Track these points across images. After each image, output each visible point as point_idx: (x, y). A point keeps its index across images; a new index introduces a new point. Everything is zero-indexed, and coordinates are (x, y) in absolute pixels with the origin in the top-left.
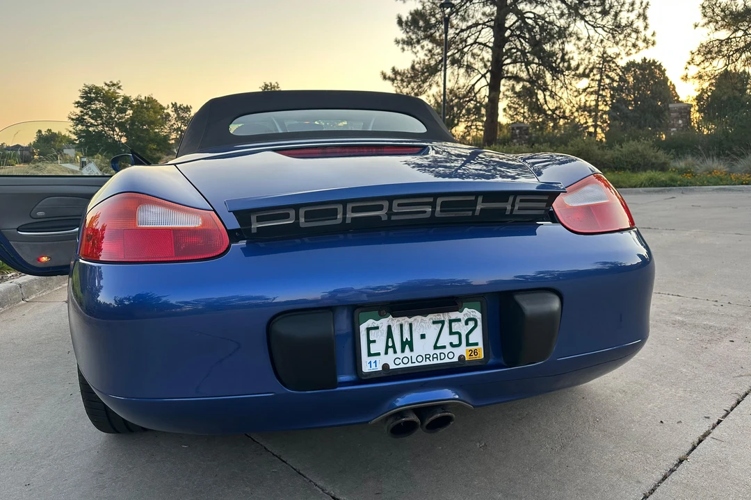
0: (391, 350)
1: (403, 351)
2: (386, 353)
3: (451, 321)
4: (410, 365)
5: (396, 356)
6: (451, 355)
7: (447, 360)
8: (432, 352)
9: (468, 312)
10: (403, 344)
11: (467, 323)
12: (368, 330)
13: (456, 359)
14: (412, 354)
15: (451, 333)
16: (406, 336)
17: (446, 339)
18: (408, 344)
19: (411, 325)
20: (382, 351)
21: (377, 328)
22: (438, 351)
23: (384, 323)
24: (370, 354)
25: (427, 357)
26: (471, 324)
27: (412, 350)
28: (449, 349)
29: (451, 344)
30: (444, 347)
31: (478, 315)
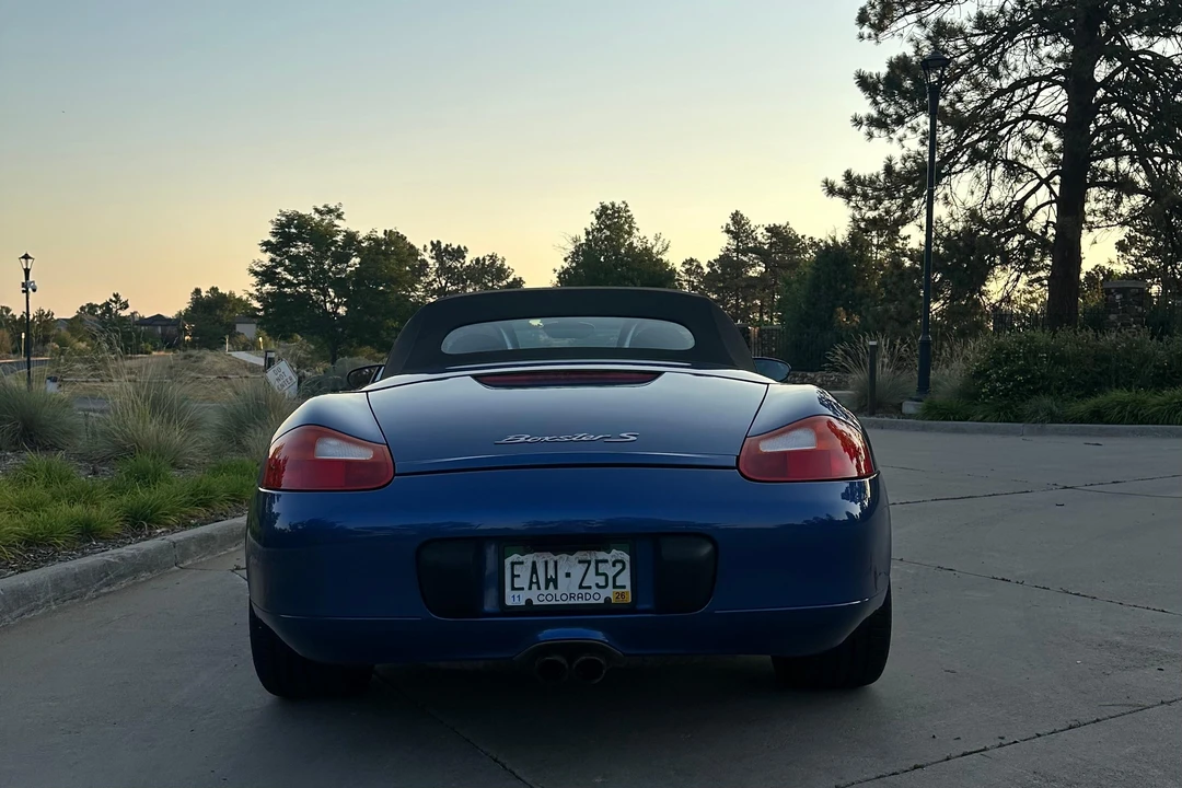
0: (535, 586)
1: (547, 588)
2: (530, 588)
3: (597, 562)
4: (554, 602)
5: (539, 592)
6: (597, 596)
7: (592, 601)
8: (577, 591)
9: (616, 554)
10: (548, 582)
11: (614, 565)
12: (513, 564)
13: (602, 601)
14: (556, 591)
15: (597, 574)
16: (551, 573)
17: (591, 579)
18: (552, 582)
19: (556, 563)
20: (526, 586)
21: (522, 563)
22: (583, 591)
23: (529, 559)
24: (513, 588)
25: (572, 596)
26: (619, 566)
27: (556, 587)
28: (595, 589)
29: (597, 585)
30: (590, 587)
31: (626, 558)
